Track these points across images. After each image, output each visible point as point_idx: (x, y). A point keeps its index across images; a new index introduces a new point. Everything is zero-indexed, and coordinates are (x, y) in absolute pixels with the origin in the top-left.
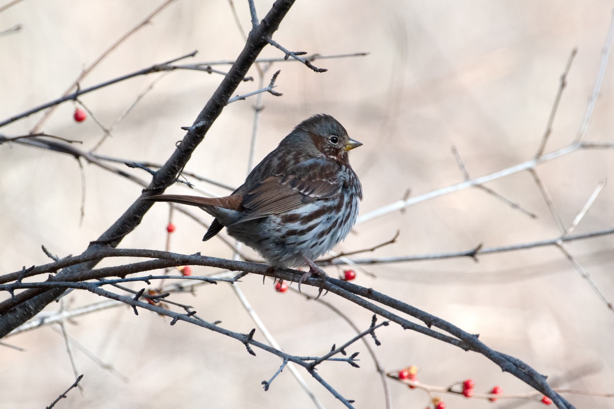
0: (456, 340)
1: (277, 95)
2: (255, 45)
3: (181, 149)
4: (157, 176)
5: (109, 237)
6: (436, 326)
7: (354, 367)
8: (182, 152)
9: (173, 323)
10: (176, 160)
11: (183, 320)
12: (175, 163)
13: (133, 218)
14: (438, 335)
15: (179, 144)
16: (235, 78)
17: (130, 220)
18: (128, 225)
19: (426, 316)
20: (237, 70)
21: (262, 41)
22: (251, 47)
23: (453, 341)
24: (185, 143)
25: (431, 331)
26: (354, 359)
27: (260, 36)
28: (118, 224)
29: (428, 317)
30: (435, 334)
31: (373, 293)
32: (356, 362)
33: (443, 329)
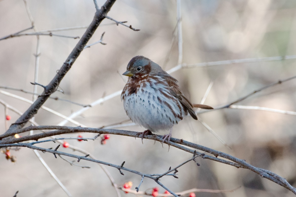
0: (233, 163)
1: (104, 44)
2: (98, 19)
3: (59, 74)
4: (47, 88)
5: (21, 121)
6: (221, 156)
7: (176, 178)
8: (60, 75)
9: (79, 161)
10: (57, 80)
11: (84, 159)
12: (56, 81)
13: (34, 110)
14: (223, 161)
15: (58, 72)
16: (88, 36)
17: (32, 111)
18: (32, 114)
19: (215, 152)
20: (89, 32)
21: (103, 17)
22: (97, 20)
23: (231, 163)
24: (61, 71)
25: (218, 159)
26: (176, 174)
27: (102, 14)
28: (26, 114)
29: (216, 152)
30: (221, 160)
31: (183, 141)
32: (177, 176)
33: (226, 158)
